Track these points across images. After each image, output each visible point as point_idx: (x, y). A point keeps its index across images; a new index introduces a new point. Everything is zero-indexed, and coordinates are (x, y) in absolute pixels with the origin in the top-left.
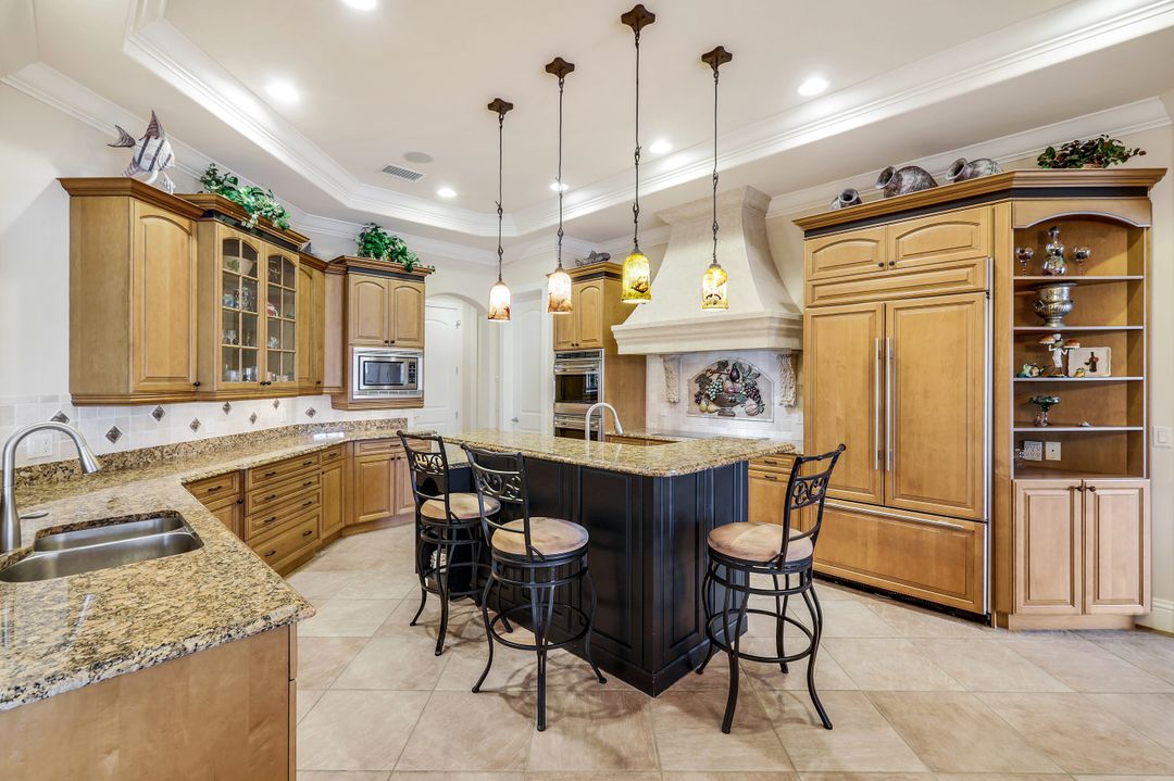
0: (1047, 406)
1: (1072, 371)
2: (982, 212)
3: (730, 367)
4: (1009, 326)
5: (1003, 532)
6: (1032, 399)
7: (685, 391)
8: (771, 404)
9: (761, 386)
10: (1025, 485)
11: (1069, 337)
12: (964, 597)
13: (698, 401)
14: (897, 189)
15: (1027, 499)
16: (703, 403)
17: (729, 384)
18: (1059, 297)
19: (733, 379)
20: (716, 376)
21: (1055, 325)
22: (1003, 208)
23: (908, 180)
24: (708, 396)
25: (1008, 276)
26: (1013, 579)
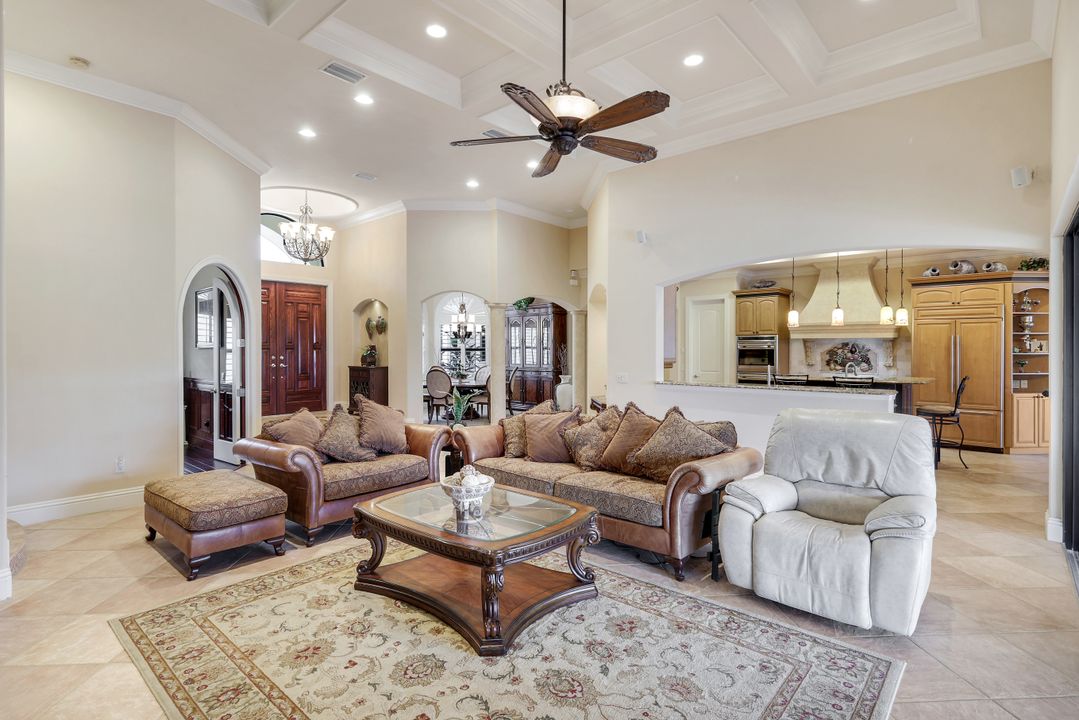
0: (1022, 365)
1: (1032, 350)
2: (999, 285)
3: (850, 346)
4: (1011, 333)
5: (1008, 415)
6: (1019, 362)
7: (818, 358)
8: (877, 365)
9: (870, 356)
10: (1016, 395)
11: (1032, 337)
12: (992, 442)
13: (828, 363)
14: (960, 270)
15: (1018, 401)
16: (832, 366)
17: (849, 355)
18: (1029, 320)
19: (852, 352)
20: (840, 351)
21: (1026, 332)
22: (1009, 285)
23: (966, 267)
24: (836, 362)
25: (1011, 312)
26: (1012, 433)
